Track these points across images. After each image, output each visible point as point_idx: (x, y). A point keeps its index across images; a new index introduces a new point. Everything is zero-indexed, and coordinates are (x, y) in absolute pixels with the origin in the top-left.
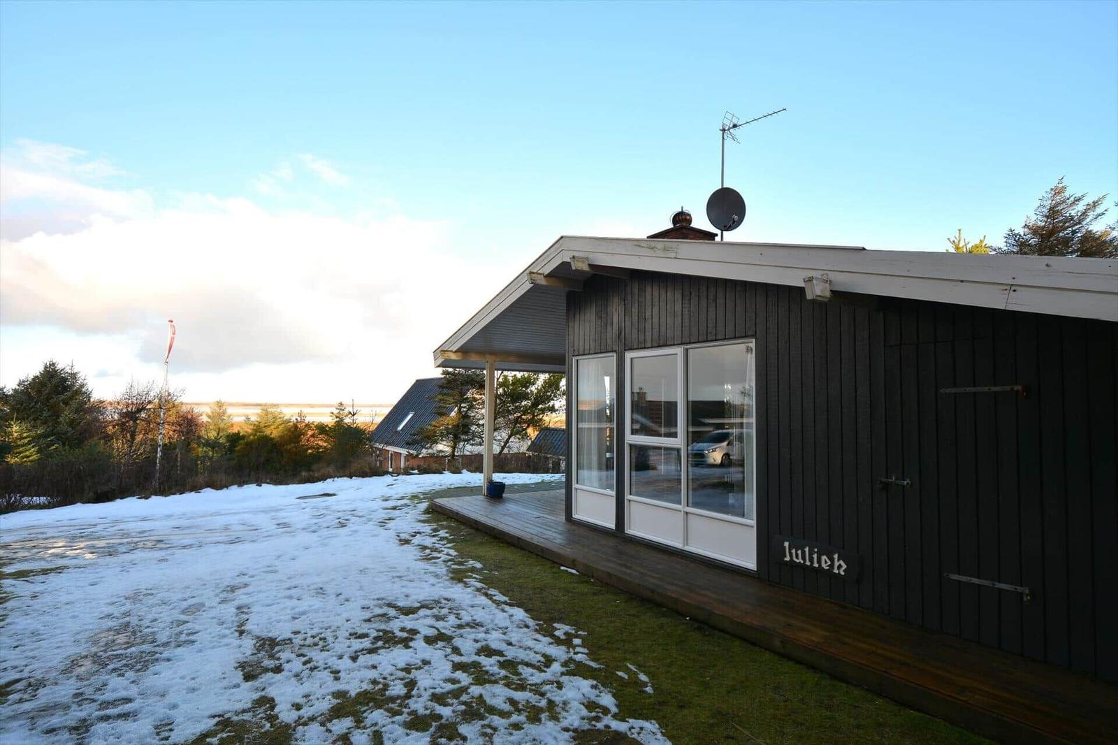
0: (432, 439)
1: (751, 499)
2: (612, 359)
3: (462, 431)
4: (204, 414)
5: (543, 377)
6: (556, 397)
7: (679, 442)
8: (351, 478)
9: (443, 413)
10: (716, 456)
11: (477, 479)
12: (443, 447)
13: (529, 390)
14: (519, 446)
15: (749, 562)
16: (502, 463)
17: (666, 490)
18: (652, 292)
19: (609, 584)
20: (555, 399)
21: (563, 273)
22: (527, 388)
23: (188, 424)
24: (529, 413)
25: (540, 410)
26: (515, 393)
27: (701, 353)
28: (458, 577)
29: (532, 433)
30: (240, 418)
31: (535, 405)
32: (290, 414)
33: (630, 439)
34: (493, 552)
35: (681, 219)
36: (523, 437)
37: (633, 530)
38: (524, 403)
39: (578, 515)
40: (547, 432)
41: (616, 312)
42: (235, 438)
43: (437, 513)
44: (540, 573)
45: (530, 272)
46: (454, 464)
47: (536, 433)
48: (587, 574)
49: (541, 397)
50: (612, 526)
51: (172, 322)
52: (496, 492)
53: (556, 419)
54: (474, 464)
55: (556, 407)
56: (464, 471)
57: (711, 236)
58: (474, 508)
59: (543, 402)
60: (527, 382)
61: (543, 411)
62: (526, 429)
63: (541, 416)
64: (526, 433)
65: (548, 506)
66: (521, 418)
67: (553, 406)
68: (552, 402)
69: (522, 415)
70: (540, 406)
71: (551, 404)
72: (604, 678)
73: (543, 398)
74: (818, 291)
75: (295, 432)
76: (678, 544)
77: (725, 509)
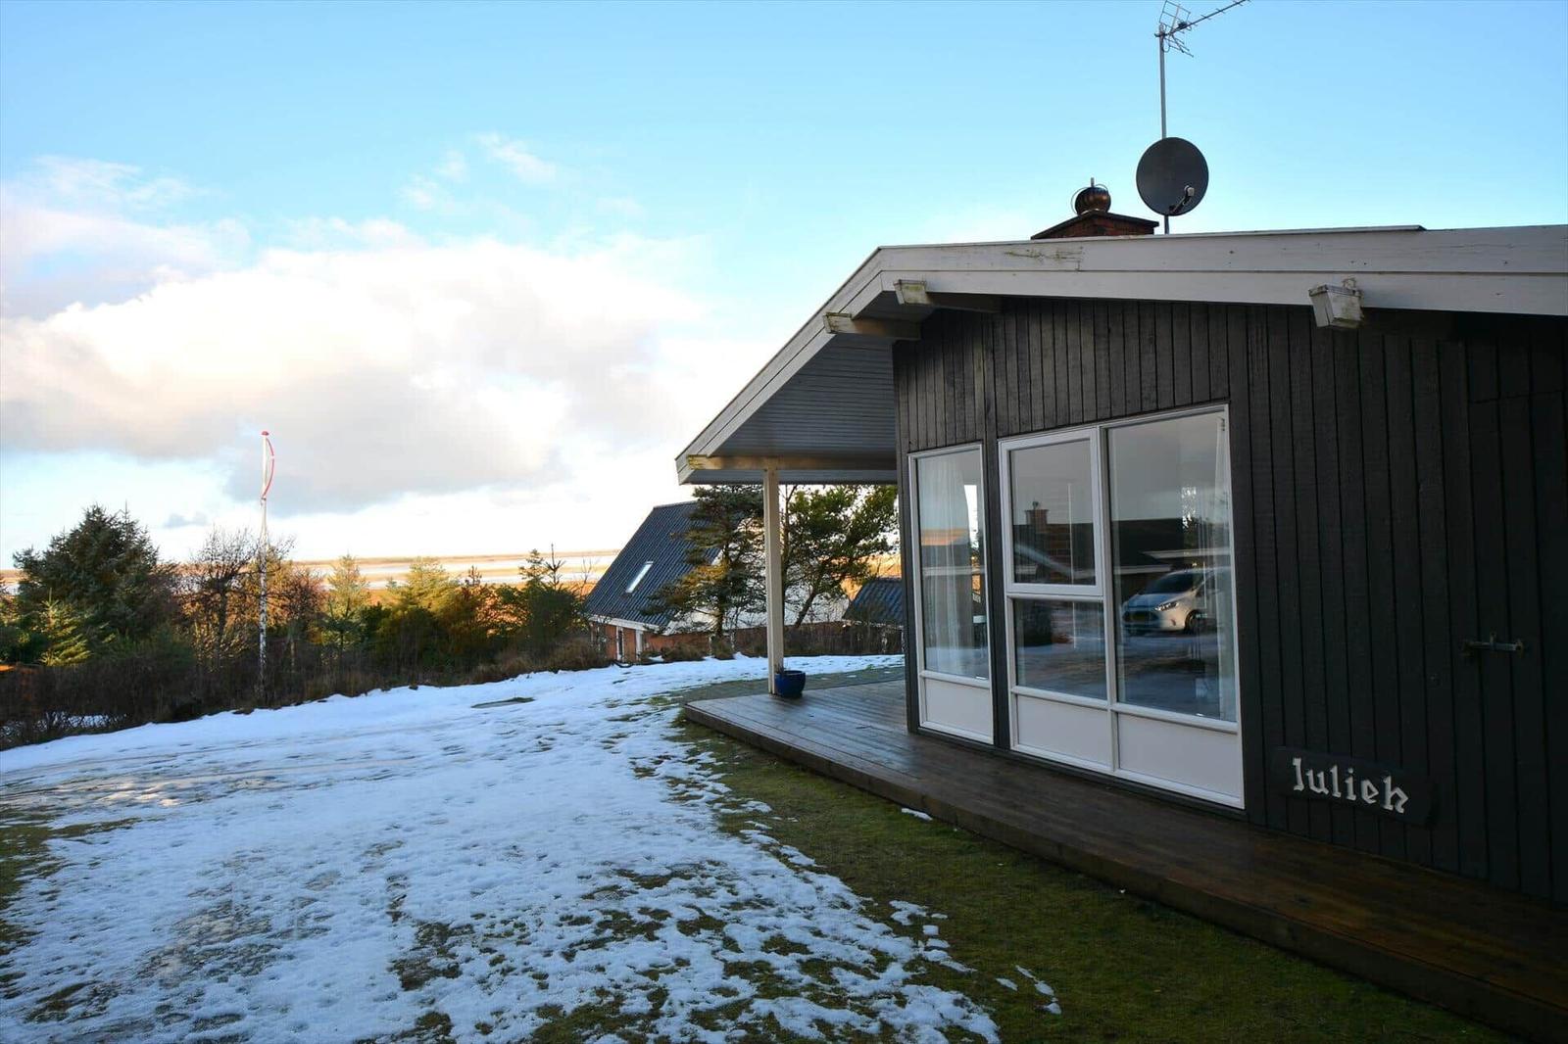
0: (683, 603)
1: (1230, 688)
2: (975, 455)
3: (732, 588)
4: (325, 578)
5: (865, 493)
6: (888, 525)
7: (1098, 591)
8: (556, 672)
9: (699, 561)
10: (1176, 616)
11: (757, 668)
12: (703, 617)
13: (841, 516)
14: (831, 611)
15: (1231, 794)
16: (800, 641)
17: (1083, 676)
18: (1040, 335)
19: (984, 836)
20: (888, 529)
21: (883, 311)
22: (838, 511)
23: (302, 595)
24: (843, 555)
25: (861, 548)
26: (817, 521)
27: (1130, 436)
28: (731, 827)
29: (851, 588)
30: (381, 585)
31: (853, 539)
32: (456, 572)
33: (1013, 589)
34: (786, 786)
35: (1092, 202)
36: (833, 596)
37: (1025, 744)
38: (834, 538)
39: (930, 721)
40: (875, 584)
41: (979, 372)
42: (375, 615)
43: (695, 725)
44: (867, 819)
45: (827, 314)
46: (721, 645)
47: (857, 588)
48: (946, 820)
49: (863, 527)
50: (988, 738)
51: (267, 434)
52: (790, 688)
53: (886, 564)
54: (753, 643)
55: (890, 543)
56: (738, 655)
57: (1148, 227)
58: (756, 715)
59: (866, 535)
60: (838, 503)
61: (867, 550)
62: (840, 581)
63: (864, 559)
64: (840, 587)
65: (879, 709)
66: (831, 564)
67: (884, 542)
68: (882, 534)
69: (831, 559)
70: (862, 542)
71: (880, 537)
72: (975, 989)
73: (865, 528)
74: (1338, 309)
75: (467, 601)
76: (1102, 766)
77: (1190, 705)
